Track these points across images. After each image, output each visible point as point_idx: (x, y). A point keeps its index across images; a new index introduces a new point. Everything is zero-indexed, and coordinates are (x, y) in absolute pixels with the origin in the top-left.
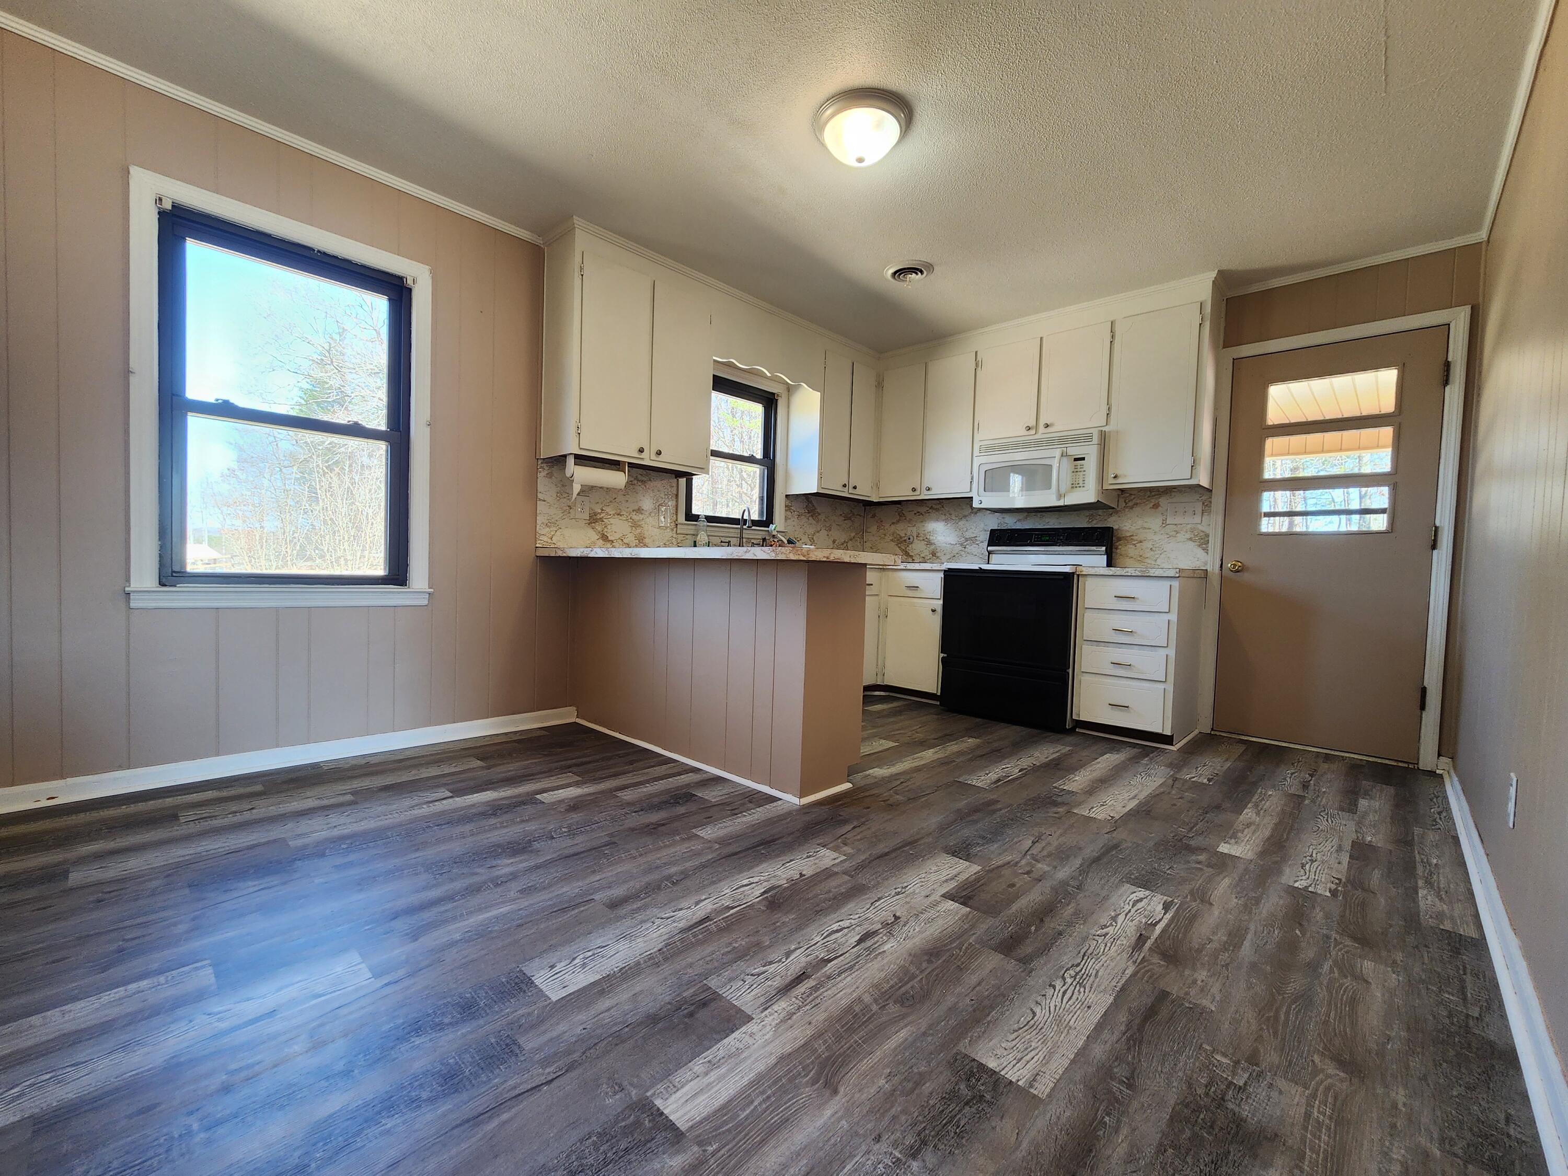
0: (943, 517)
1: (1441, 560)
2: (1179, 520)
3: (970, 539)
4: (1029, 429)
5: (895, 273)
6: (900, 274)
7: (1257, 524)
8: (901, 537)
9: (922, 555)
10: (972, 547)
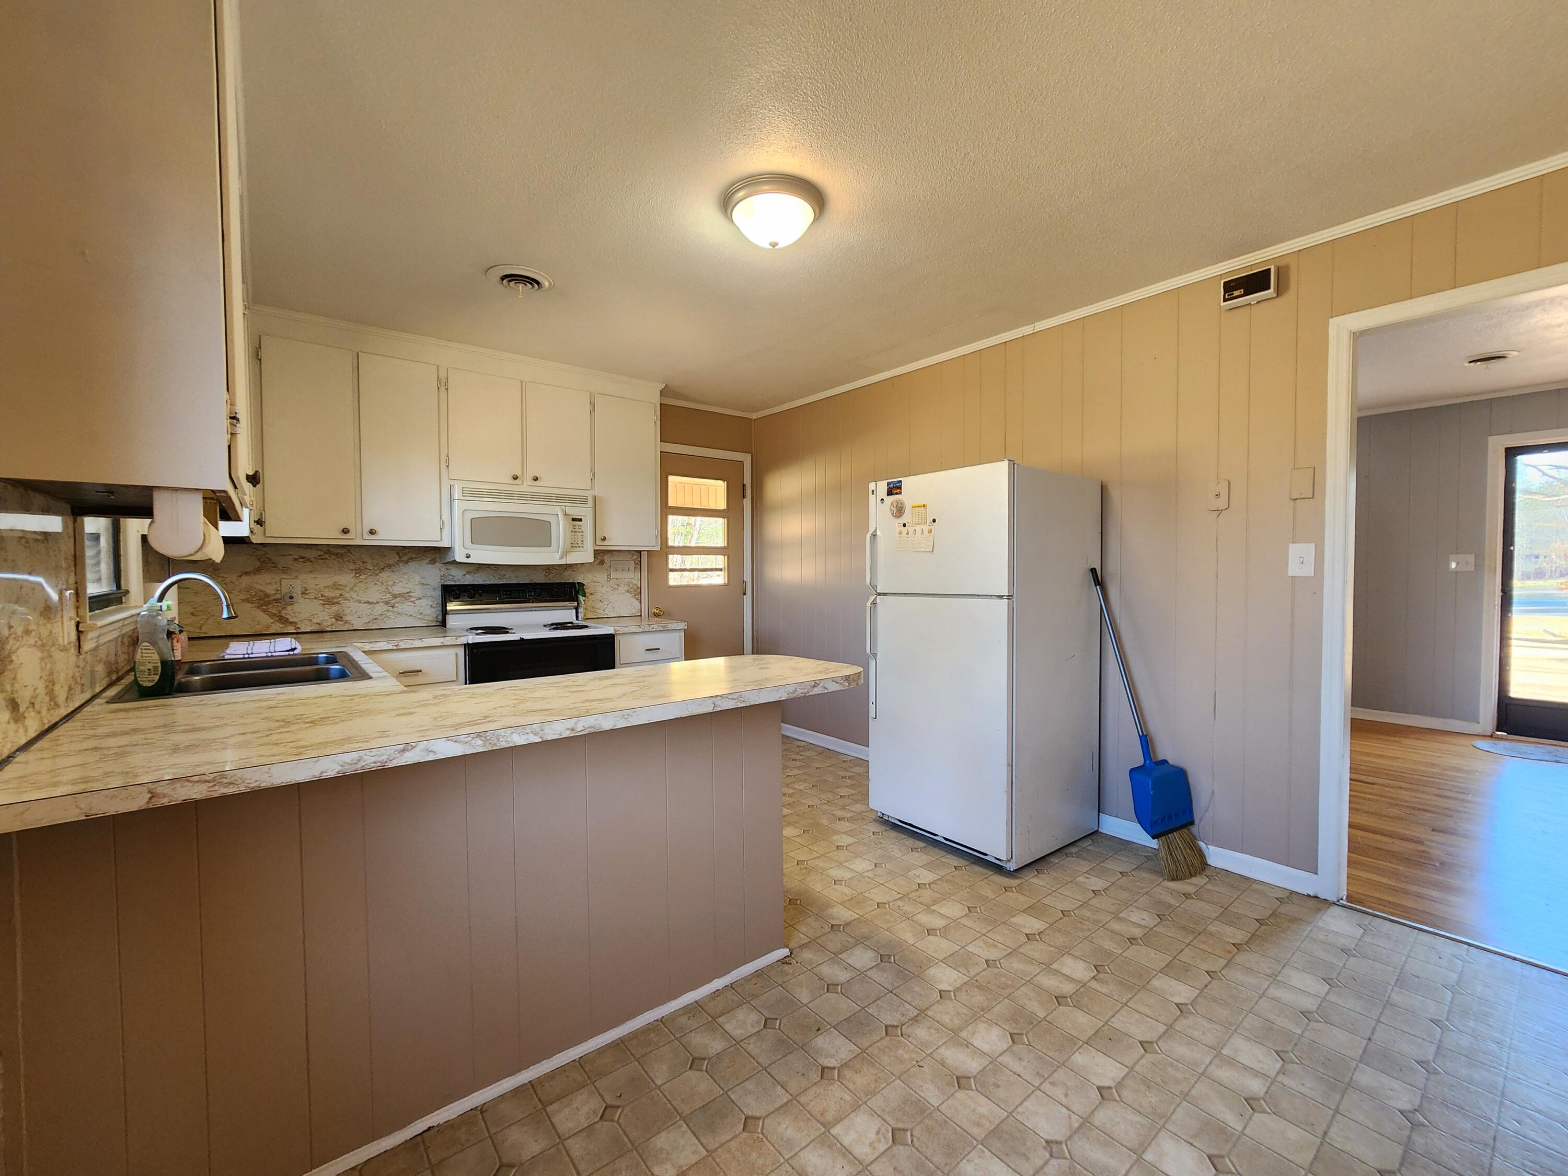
0: (352, 567)
1: (747, 599)
2: (619, 575)
3: (401, 595)
4: (516, 478)
5: (506, 276)
6: (510, 281)
7: (666, 579)
8: (267, 596)
9: (315, 621)
10: (404, 606)
